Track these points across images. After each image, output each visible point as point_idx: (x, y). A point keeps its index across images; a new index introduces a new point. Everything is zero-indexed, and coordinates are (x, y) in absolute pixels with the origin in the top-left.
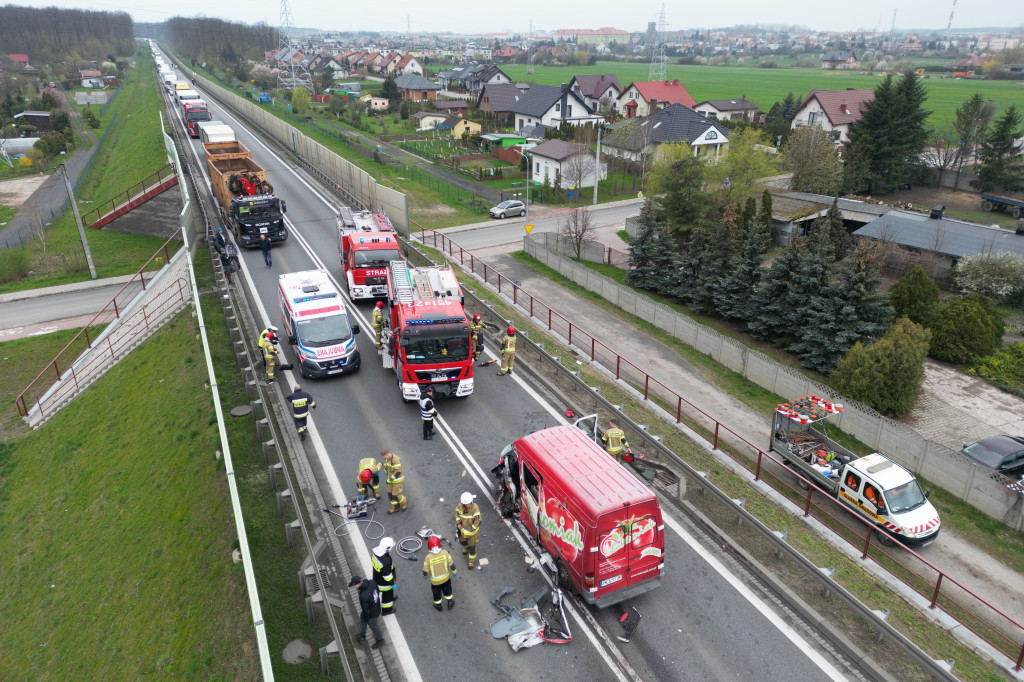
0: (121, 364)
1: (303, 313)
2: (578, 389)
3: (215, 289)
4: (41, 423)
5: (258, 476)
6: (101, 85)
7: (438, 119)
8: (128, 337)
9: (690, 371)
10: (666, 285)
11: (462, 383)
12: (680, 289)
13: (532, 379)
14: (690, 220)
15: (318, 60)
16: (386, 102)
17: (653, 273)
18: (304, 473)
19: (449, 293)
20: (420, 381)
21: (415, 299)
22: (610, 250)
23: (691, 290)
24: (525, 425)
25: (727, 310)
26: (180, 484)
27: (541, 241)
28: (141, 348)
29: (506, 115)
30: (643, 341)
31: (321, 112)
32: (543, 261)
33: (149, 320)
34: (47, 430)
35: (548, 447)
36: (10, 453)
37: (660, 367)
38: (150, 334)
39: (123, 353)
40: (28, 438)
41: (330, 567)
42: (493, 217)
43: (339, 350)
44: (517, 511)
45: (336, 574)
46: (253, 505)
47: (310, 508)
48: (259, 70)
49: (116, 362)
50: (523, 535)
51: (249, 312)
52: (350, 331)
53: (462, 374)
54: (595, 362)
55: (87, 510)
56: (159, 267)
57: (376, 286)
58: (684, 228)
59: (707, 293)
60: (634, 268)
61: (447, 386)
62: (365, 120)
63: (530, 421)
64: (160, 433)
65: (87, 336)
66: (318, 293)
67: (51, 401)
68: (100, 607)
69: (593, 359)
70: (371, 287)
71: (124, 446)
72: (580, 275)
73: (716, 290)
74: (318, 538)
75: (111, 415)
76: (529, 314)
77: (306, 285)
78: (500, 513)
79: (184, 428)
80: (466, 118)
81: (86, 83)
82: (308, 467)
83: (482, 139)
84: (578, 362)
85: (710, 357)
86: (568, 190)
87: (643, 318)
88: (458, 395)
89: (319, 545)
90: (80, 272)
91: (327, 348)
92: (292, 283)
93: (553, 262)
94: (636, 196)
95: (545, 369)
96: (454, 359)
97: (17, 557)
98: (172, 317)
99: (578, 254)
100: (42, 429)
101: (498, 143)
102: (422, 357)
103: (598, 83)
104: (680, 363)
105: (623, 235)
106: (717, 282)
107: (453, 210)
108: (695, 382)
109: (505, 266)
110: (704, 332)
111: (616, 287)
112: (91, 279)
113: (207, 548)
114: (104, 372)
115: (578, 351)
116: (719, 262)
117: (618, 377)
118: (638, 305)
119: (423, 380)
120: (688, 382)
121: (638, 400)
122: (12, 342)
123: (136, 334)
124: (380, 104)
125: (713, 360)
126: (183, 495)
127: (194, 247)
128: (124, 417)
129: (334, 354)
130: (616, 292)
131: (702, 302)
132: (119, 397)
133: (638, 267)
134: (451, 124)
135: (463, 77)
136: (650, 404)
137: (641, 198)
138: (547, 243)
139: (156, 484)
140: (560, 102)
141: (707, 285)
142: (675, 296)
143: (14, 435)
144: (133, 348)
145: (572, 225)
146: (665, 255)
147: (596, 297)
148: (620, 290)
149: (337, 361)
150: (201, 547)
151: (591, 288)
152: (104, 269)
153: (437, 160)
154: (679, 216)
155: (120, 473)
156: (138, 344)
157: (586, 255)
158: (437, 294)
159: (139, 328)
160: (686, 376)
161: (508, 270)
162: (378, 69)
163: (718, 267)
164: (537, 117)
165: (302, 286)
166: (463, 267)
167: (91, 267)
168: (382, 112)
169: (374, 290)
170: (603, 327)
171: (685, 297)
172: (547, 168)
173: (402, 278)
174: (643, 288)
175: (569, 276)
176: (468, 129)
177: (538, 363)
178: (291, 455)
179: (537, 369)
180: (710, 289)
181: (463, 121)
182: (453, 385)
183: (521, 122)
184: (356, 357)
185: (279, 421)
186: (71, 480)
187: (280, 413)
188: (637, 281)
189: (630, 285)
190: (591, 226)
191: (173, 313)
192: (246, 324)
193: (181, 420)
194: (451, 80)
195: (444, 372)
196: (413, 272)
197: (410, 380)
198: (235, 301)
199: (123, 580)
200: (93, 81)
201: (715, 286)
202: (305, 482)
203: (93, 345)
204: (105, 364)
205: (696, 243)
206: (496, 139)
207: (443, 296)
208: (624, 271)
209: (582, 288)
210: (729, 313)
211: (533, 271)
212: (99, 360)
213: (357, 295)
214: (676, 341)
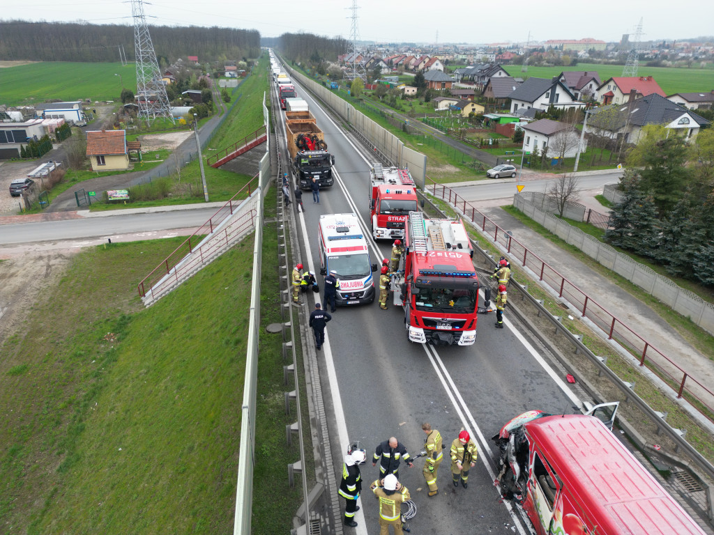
0: (205, 269)
1: (334, 250)
2: (578, 352)
3: (276, 220)
4: (152, 304)
5: (277, 396)
6: (236, 76)
7: (452, 102)
8: (215, 248)
9: (669, 331)
10: (643, 246)
11: (465, 333)
12: (658, 251)
13: (529, 333)
14: (668, 191)
15: (372, 61)
16: (415, 89)
17: (630, 235)
18: (315, 399)
19: (460, 246)
20: (426, 327)
21: (429, 250)
22: (590, 211)
23: (668, 254)
24: (525, 384)
25: (705, 277)
26: (219, 385)
27: (529, 199)
28: (220, 258)
29: (504, 101)
30: (621, 295)
31: (370, 96)
32: (529, 215)
33: (229, 238)
34: (153, 310)
35: (570, 446)
36: (127, 323)
37: (639, 323)
38: (228, 248)
39: (209, 261)
40: (140, 314)
41: (325, 518)
42: (489, 176)
43: (359, 284)
44: (519, 493)
45: (329, 529)
46: (267, 428)
47: (315, 441)
48: (333, 68)
49: (203, 266)
50: (525, 526)
51: (297, 241)
52: (370, 269)
53: (466, 325)
54: (586, 319)
55: (157, 387)
56: (244, 198)
57: (395, 230)
58: (662, 197)
59: (687, 259)
60: (613, 228)
61: (451, 335)
62: (399, 102)
63: (529, 381)
64: (216, 333)
65: (190, 243)
66: (348, 234)
67: (160, 288)
68: (142, 485)
69: (583, 315)
70: (390, 230)
71: (192, 338)
72: (562, 230)
73: (696, 257)
74: (318, 480)
75: (190, 309)
76: (521, 263)
77: (340, 226)
78: (499, 489)
79: (233, 334)
80: (474, 102)
81: (227, 74)
82: (320, 393)
83: (484, 117)
84: (570, 317)
85: (689, 319)
86: (553, 159)
87: (620, 273)
88: (459, 344)
89: (317, 489)
90: (199, 197)
91: (349, 282)
92: (329, 223)
93: (539, 217)
94: (615, 167)
95: (544, 325)
96: (460, 311)
97: (108, 413)
98: (244, 237)
99: (561, 213)
100: (150, 309)
101: (497, 120)
102: (430, 305)
103: (582, 78)
104: (659, 322)
105: (601, 199)
106: (699, 250)
107: (458, 170)
108: (675, 343)
109: (496, 217)
110: (685, 296)
111: (596, 244)
112: (205, 202)
113: (225, 459)
114: (195, 272)
115: (569, 304)
116: (702, 232)
117: (610, 338)
118: (617, 262)
119: (429, 326)
120: (668, 342)
121: (632, 365)
122: (148, 241)
123: (220, 247)
124: (411, 91)
125: (692, 323)
126: (219, 397)
127: (268, 186)
128: (197, 313)
129: (354, 288)
130: (596, 248)
131: (679, 266)
132: (199, 295)
133: (617, 228)
134: (462, 105)
135: (473, 73)
136: (646, 371)
137: (620, 169)
138: (533, 201)
139: (203, 380)
140: (550, 91)
141: (687, 251)
142: (653, 258)
143: (133, 310)
144: (215, 257)
145: (559, 188)
146: (646, 220)
147: (576, 251)
148: (601, 247)
149: (356, 294)
150: (221, 457)
151: (572, 242)
152: (214, 195)
153: (448, 132)
154: (658, 187)
155: (184, 361)
156: (220, 254)
157: (568, 213)
158: (449, 246)
159: (223, 242)
160: (666, 335)
161: (500, 220)
162: (412, 67)
163: (703, 237)
164: (530, 102)
165: (336, 226)
166: (465, 216)
167: (206, 194)
168: (412, 97)
169: (392, 233)
170: (583, 278)
171: (661, 260)
172: (536, 141)
173: (418, 226)
174: (620, 247)
175: (552, 230)
176: (474, 110)
177: (537, 318)
178: (308, 380)
179: (535, 324)
180: (690, 255)
181: (471, 104)
182: (456, 334)
183: (516, 106)
184: (373, 292)
185: (303, 342)
186: (155, 356)
187: (305, 335)
188: (614, 239)
189: (608, 243)
190: (576, 189)
191: (246, 234)
192: (293, 250)
193: (231, 326)
194: (463, 75)
195: (449, 322)
196: (428, 222)
197: (417, 325)
198: (287, 231)
199: (162, 465)
200: (231, 73)
201: (697, 253)
202: (315, 411)
203: (193, 251)
204: (196, 267)
205: (680, 212)
206: (495, 117)
207: (454, 248)
208: (602, 230)
209: (564, 242)
210: (708, 279)
211: (520, 223)
212: (194, 263)
213: (379, 236)
214: (654, 300)
